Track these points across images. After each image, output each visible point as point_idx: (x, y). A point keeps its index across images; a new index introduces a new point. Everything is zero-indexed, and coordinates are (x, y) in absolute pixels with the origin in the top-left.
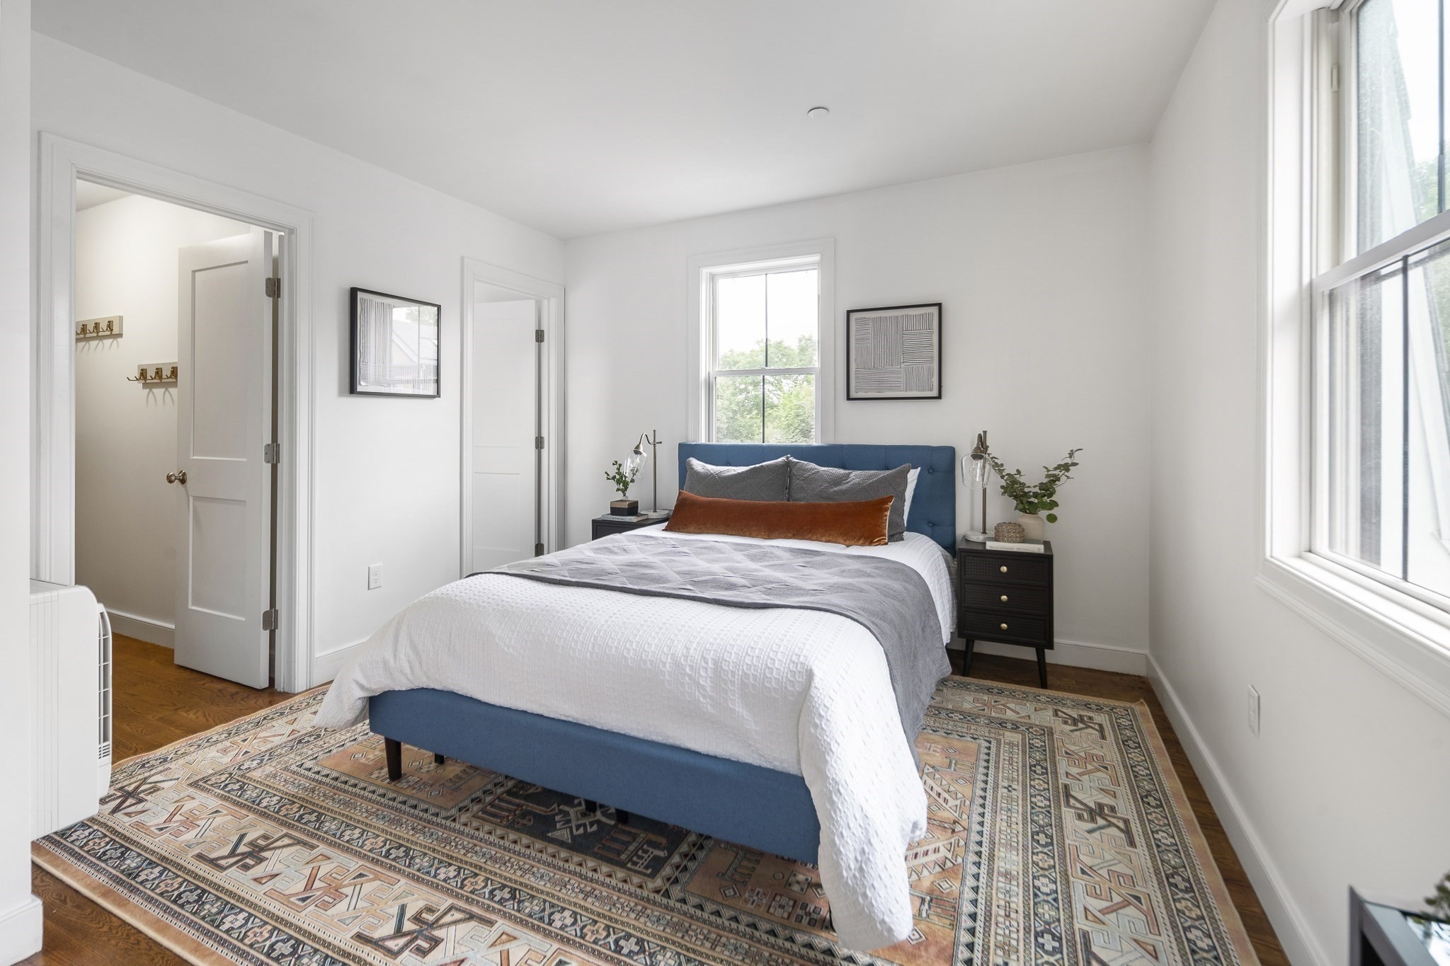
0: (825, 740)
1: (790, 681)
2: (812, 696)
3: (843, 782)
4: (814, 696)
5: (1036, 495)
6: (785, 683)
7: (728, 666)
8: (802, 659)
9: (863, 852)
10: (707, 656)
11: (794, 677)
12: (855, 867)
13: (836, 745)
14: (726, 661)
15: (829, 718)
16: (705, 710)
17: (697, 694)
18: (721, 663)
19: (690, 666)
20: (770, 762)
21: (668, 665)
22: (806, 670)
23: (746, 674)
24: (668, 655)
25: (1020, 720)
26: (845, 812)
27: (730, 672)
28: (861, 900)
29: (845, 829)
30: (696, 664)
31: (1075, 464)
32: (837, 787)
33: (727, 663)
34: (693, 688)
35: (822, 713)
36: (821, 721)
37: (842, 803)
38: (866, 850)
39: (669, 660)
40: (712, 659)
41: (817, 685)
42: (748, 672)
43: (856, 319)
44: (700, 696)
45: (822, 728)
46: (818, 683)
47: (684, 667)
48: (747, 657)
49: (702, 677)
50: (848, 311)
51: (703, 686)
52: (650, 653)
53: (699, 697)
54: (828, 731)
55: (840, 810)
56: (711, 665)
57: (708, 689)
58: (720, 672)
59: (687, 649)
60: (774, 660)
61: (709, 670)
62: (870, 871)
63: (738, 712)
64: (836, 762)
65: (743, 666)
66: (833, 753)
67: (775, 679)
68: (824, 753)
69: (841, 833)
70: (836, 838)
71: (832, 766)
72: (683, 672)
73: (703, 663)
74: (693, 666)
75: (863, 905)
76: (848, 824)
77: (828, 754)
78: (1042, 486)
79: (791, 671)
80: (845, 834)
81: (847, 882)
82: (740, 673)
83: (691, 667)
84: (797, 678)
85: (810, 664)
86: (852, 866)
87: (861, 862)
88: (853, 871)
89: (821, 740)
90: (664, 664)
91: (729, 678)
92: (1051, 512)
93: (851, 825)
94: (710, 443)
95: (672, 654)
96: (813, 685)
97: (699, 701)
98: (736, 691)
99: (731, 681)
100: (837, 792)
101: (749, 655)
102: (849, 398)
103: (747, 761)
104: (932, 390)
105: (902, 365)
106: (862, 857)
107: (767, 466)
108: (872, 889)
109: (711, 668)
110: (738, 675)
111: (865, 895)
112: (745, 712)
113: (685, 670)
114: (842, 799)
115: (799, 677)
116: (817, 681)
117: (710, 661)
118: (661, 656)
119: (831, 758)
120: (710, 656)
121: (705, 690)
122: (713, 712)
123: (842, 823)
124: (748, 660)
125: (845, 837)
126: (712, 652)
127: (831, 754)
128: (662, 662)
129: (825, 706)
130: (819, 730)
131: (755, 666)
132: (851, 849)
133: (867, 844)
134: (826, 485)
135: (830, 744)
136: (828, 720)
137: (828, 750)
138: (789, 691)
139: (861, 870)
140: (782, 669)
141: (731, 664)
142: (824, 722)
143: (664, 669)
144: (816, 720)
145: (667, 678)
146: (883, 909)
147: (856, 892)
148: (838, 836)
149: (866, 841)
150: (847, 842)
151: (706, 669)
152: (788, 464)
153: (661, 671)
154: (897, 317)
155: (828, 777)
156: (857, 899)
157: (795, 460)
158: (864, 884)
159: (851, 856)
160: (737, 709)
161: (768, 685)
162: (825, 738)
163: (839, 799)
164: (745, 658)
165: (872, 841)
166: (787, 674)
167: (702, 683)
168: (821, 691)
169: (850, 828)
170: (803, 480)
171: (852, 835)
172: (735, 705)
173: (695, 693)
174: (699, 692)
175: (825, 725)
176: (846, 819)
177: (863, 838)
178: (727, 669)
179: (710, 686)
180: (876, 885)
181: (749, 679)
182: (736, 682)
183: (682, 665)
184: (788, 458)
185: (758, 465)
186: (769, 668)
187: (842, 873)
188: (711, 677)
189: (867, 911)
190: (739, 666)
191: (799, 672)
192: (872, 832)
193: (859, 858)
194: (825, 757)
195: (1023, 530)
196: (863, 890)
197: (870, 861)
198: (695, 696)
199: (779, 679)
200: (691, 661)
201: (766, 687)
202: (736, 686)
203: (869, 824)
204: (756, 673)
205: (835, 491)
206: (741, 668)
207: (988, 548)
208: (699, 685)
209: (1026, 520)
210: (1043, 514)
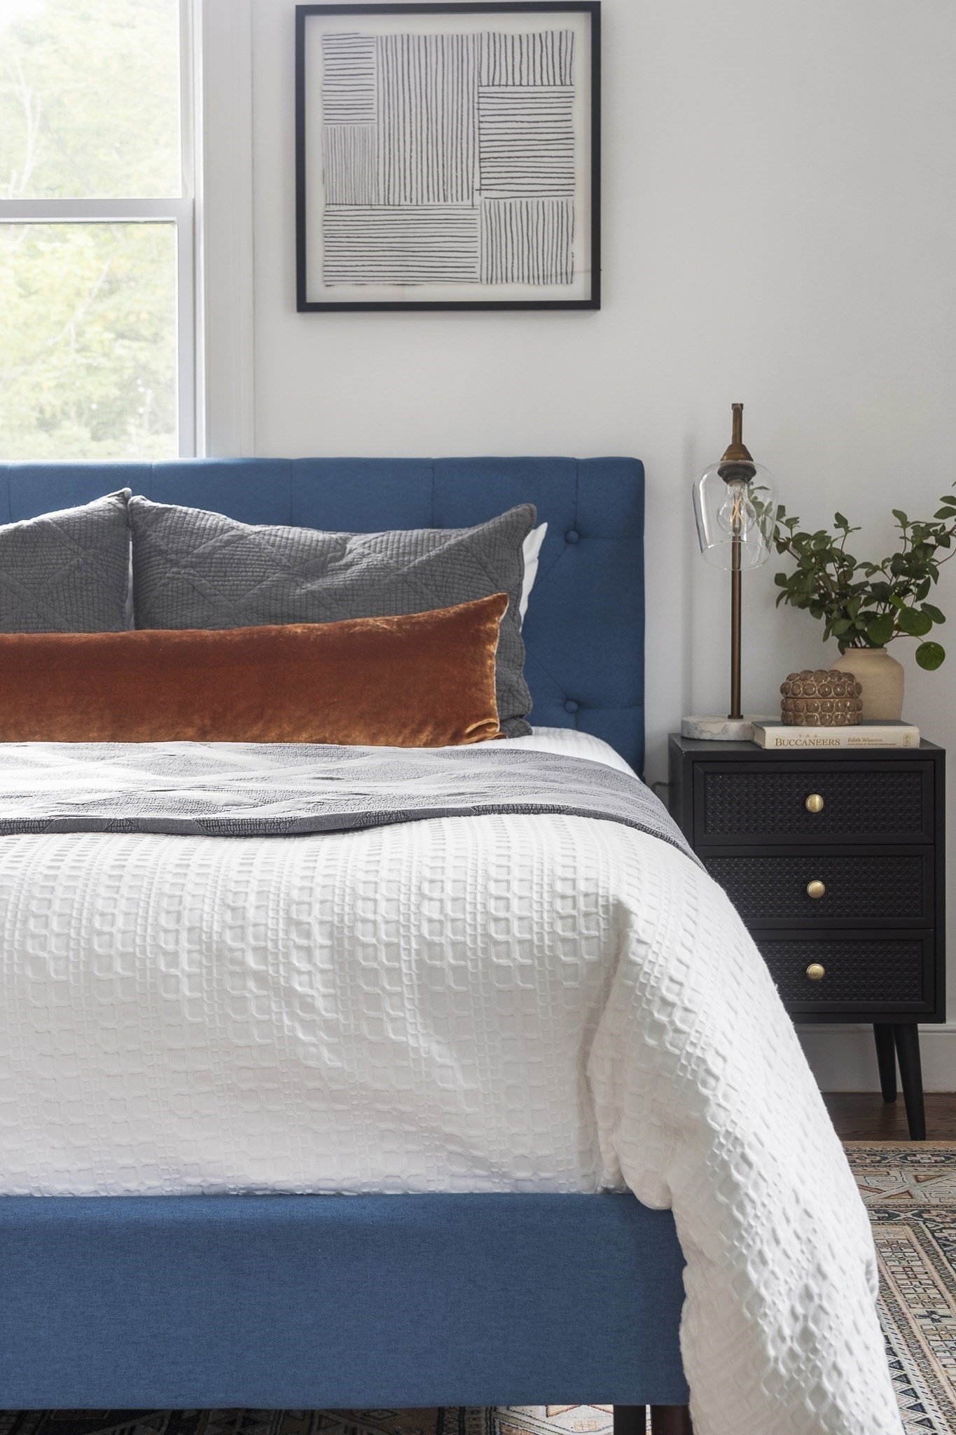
0: (689, 1055)
1: (564, 940)
2: (635, 964)
3: (752, 1139)
4: (639, 960)
5: (881, 593)
6: (551, 948)
7: (375, 934)
8: (582, 886)
9: (808, 1295)
10: (304, 918)
11: (574, 929)
12: (793, 1331)
13: (720, 1061)
14: (365, 921)
15: (687, 1004)
16: (312, 1063)
17: (286, 1021)
18: (351, 928)
19: (255, 949)
20: (504, 1175)
21: (184, 958)
22: (606, 907)
23: (431, 945)
24: (177, 931)
25: (889, 1202)
26: (764, 1205)
27: (383, 948)
28: (810, 1405)
29: (768, 1244)
30: (275, 941)
32: (739, 1150)
33: (370, 926)
34: (273, 1006)
35: (670, 997)
36: (670, 1015)
37: (756, 1185)
38: (815, 1290)
39: (185, 944)
40: (322, 923)
41: (644, 937)
42: (436, 939)
43: (327, 38)
44: (297, 1025)
45: (677, 1031)
46: (643, 931)
47: (238, 954)
48: (426, 903)
49: (300, 972)
50: (298, 8)
51: (302, 997)
52: (119, 937)
53: (292, 1029)
54: (693, 1033)
55: (753, 1202)
56: (320, 938)
57: (320, 1003)
58: (352, 953)
59: (234, 909)
60: (507, 899)
61: (317, 953)
62: (827, 1335)
63: (416, 1050)
64: (725, 1096)
65: (419, 927)
66: (717, 1079)
67: (521, 942)
68: (691, 1085)
69: (760, 1253)
70: (750, 1269)
71: (719, 1105)
72: (237, 968)
73: (294, 936)
74: (265, 949)
75: (817, 1415)
76: (774, 1231)
77: (704, 1084)
78: (898, 564)
79: (562, 918)
80: (769, 1255)
81: (776, 1372)
82: (414, 946)
83: (261, 952)
84: (585, 931)
85: (612, 892)
86: (787, 1332)
87: (805, 1317)
88: (788, 1339)
89: (678, 1058)
90: (173, 958)
91: (381, 963)
92: (926, 638)
93: (781, 1235)
95: (190, 930)
96: (633, 936)
97: (294, 1040)
98: (406, 995)
99: (389, 970)
100: (740, 1161)
101: (431, 899)
102: (304, 305)
103: (435, 1187)
104: (569, 282)
105: (478, 199)
106: (806, 1308)
107: (61, 523)
108: (834, 1375)
109: (322, 947)
110: (409, 950)
111: (820, 1393)
112: (435, 1049)
113: (242, 963)
114: (753, 1174)
115: (588, 928)
116: (640, 926)
117: (316, 929)
118: (154, 938)
119: (714, 1089)
120: (313, 918)
121: (308, 1006)
122: (338, 1064)
123: (760, 1231)
124: (431, 910)
125: (770, 1263)
126: (317, 906)
127: (712, 1082)
128: (165, 953)
129: (672, 980)
130: (669, 1036)
131: (453, 920)
132: (783, 1289)
133: (814, 1276)
134: (279, 575)
135: (704, 1061)
136: (686, 1010)
137: (702, 1074)
138: (565, 965)
139: (806, 1336)
140: (535, 916)
141: (382, 927)
142: (678, 1015)
143: (173, 971)
144: (656, 1015)
145: (188, 993)
146: (860, 1418)
147: (797, 1391)
148: (753, 1263)
149: (811, 1268)
150: (773, 1273)
151: (308, 951)
152: (128, 519)
153: (166, 976)
154: (461, 39)
155: (713, 1133)
156: (802, 1406)
157: (149, 503)
158: (815, 1367)
159: (784, 1307)
160: (412, 1042)
161: (503, 962)
162: (689, 1049)
163: (747, 1177)
164: (418, 906)
165: (826, 1268)
166: (551, 925)
167: (299, 989)
168: (655, 947)
169: (777, 1242)
170: (193, 566)
171: (783, 1257)
172: (405, 1033)
173: (281, 1020)
174: (293, 1015)
175: (683, 1021)
176: (769, 1219)
177: (805, 1264)
178: (374, 941)
179: (324, 996)
180: (842, 1365)
181: (442, 958)
182: (405, 970)
183: (231, 950)
184: (124, 498)
185: (25, 523)
186: (497, 920)
187: (763, 1350)
188: (323, 971)
189: (825, 1428)
190: (407, 928)
191: (587, 915)
192: (822, 1250)
193: (800, 1310)
194: (698, 1093)
195: (859, 689)
196: (813, 1382)
197: (826, 1313)
198: (280, 1028)
199: (531, 941)
200: (256, 938)
201: (498, 967)
202: (405, 980)
203: (815, 1231)
204: (460, 938)
205: (312, 592)
206: (413, 930)
207: (770, 744)
208: (288, 995)
209: (860, 664)
210: (903, 647)
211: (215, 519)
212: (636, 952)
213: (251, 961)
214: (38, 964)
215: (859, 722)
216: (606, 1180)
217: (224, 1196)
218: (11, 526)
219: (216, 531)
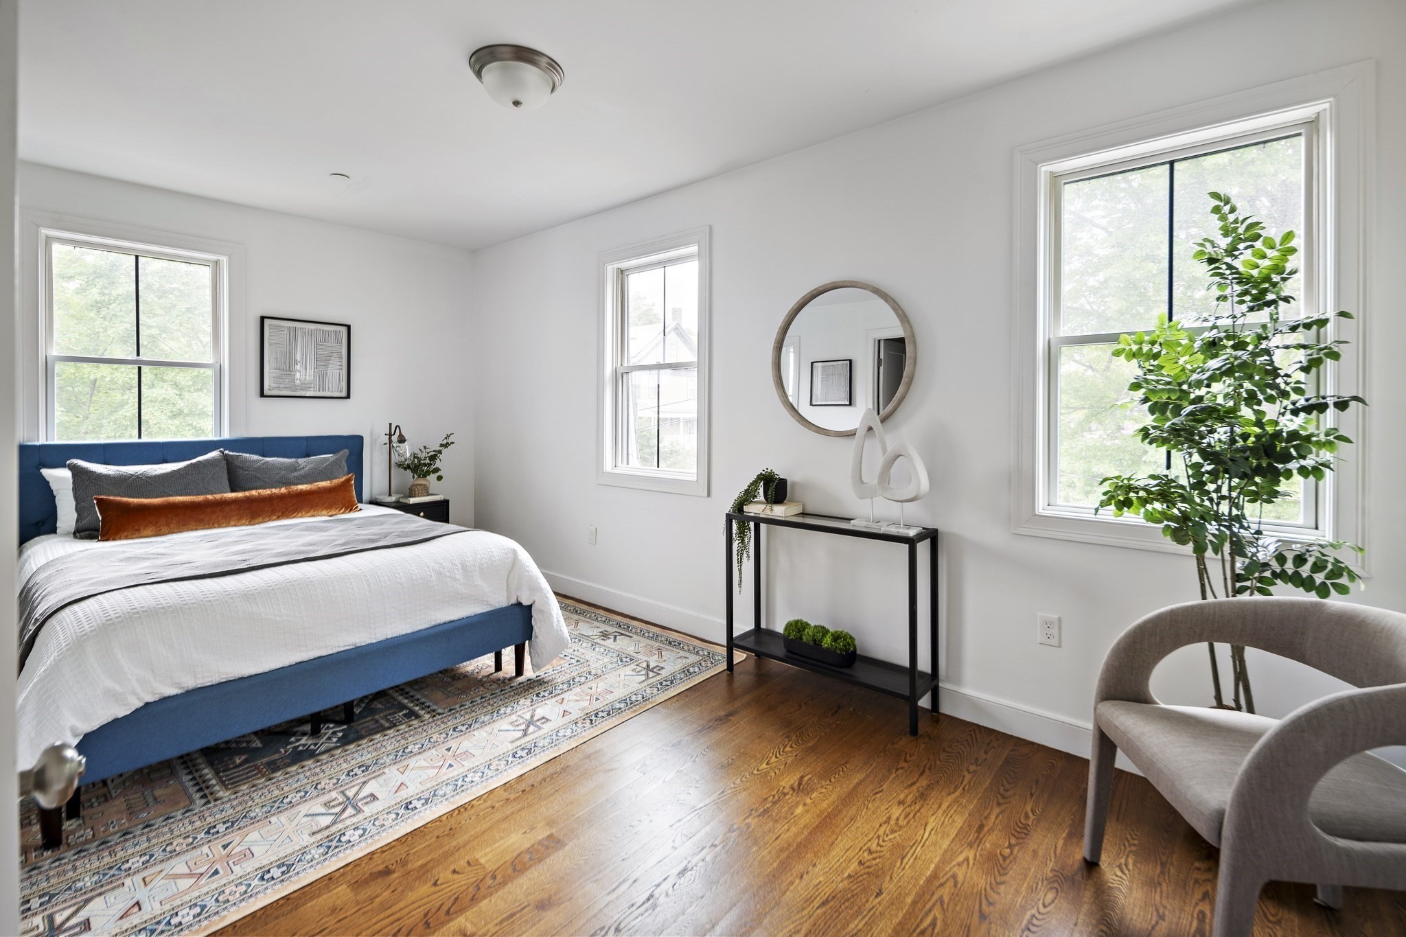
1: (505, 558)
10: (455, 562)
11: (507, 555)
14: (468, 561)
16: (462, 592)
18: (465, 562)
19: (447, 571)
21: (433, 576)
22: (511, 550)
31: (453, 443)
34: (450, 581)
43: (270, 325)
50: (261, 317)
51: (457, 579)
92: (438, 474)
94: (49, 442)
97: (458, 589)
99: (474, 570)
102: (264, 396)
104: (342, 391)
105: (315, 370)
107: (207, 461)
112: (484, 584)
122: (466, 591)
145: (434, 583)
152: (226, 458)
154: (311, 330)
157: (231, 453)
160: (480, 584)
172: (478, 582)
174: (455, 583)
179: (462, 577)
182: (477, 569)
184: (222, 452)
185: (194, 461)
186: (492, 556)
188: (461, 572)
195: (425, 489)
198: (453, 586)
207: (411, 502)
208: (455, 579)
209: (421, 481)
210: (432, 478)
211: (255, 457)
212: (520, 558)
213: (447, 574)
214: (402, 584)
215: (429, 495)
216: (513, 601)
217: (440, 625)
218: (188, 462)
219: (258, 461)
